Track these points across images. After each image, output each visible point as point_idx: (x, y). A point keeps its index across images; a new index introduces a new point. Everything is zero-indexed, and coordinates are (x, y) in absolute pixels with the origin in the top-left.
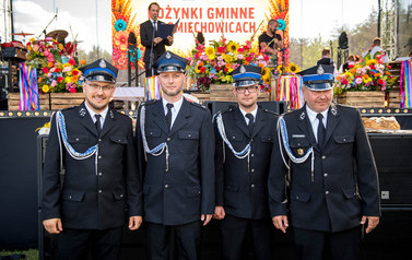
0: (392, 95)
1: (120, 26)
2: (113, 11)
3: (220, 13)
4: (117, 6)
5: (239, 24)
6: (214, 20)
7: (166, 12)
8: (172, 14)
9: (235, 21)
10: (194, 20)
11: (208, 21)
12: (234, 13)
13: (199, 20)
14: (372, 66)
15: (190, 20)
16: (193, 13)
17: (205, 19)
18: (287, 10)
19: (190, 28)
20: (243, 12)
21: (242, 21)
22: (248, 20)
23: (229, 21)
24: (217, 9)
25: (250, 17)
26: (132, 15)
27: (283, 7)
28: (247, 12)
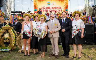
0: (87, 21)
1: (35, 10)
3: (55, 8)
4: (35, 6)
6: (54, 9)
7: (44, 8)
8: (46, 8)
9: (58, 9)
11: (53, 9)
12: (58, 8)
13: (51, 9)
14: (84, 17)
16: (50, 8)
17: (52, 9)
20: (59, 8)
21: (59, 9)
22: (60, 9)
23: (57, 9)
26: (38, 8)
27: (67, 7)
28: (60, 8)
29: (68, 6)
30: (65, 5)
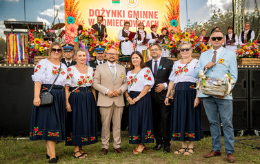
1: (71, 20)
2: (66, 10)
3: (137, 14)
5: (148, 21)
6: (132, 19)
7: (101, 12)
8: (105, 14)
9: (145, 19)
10: (120, 18)
11: (129, 19)
12: (145, 14)
13: (123, 19)
14: (253, 45)
15: (117, 18)
16: (119, 14)
17: (127, 18)
18: (178, 14)
19: (117, 23)
20: (151, 14)
21: (150, 20)
23: (142, 19)
24: (134, 12)
25: (155, 18)
26: (79, 13)
27: (176, 12)
28: (153, 14)
29: (178, 9)
30: (169, 6)
